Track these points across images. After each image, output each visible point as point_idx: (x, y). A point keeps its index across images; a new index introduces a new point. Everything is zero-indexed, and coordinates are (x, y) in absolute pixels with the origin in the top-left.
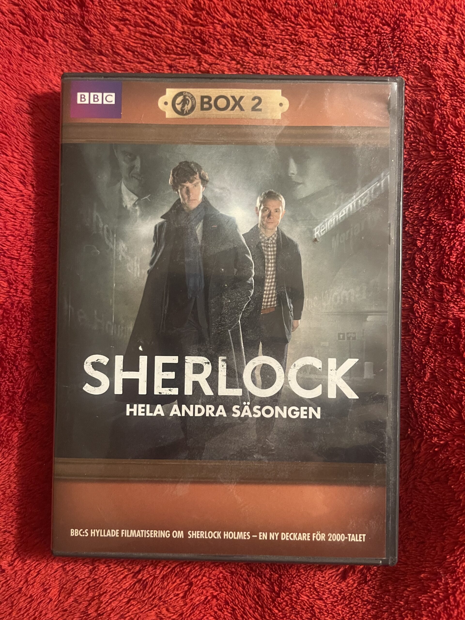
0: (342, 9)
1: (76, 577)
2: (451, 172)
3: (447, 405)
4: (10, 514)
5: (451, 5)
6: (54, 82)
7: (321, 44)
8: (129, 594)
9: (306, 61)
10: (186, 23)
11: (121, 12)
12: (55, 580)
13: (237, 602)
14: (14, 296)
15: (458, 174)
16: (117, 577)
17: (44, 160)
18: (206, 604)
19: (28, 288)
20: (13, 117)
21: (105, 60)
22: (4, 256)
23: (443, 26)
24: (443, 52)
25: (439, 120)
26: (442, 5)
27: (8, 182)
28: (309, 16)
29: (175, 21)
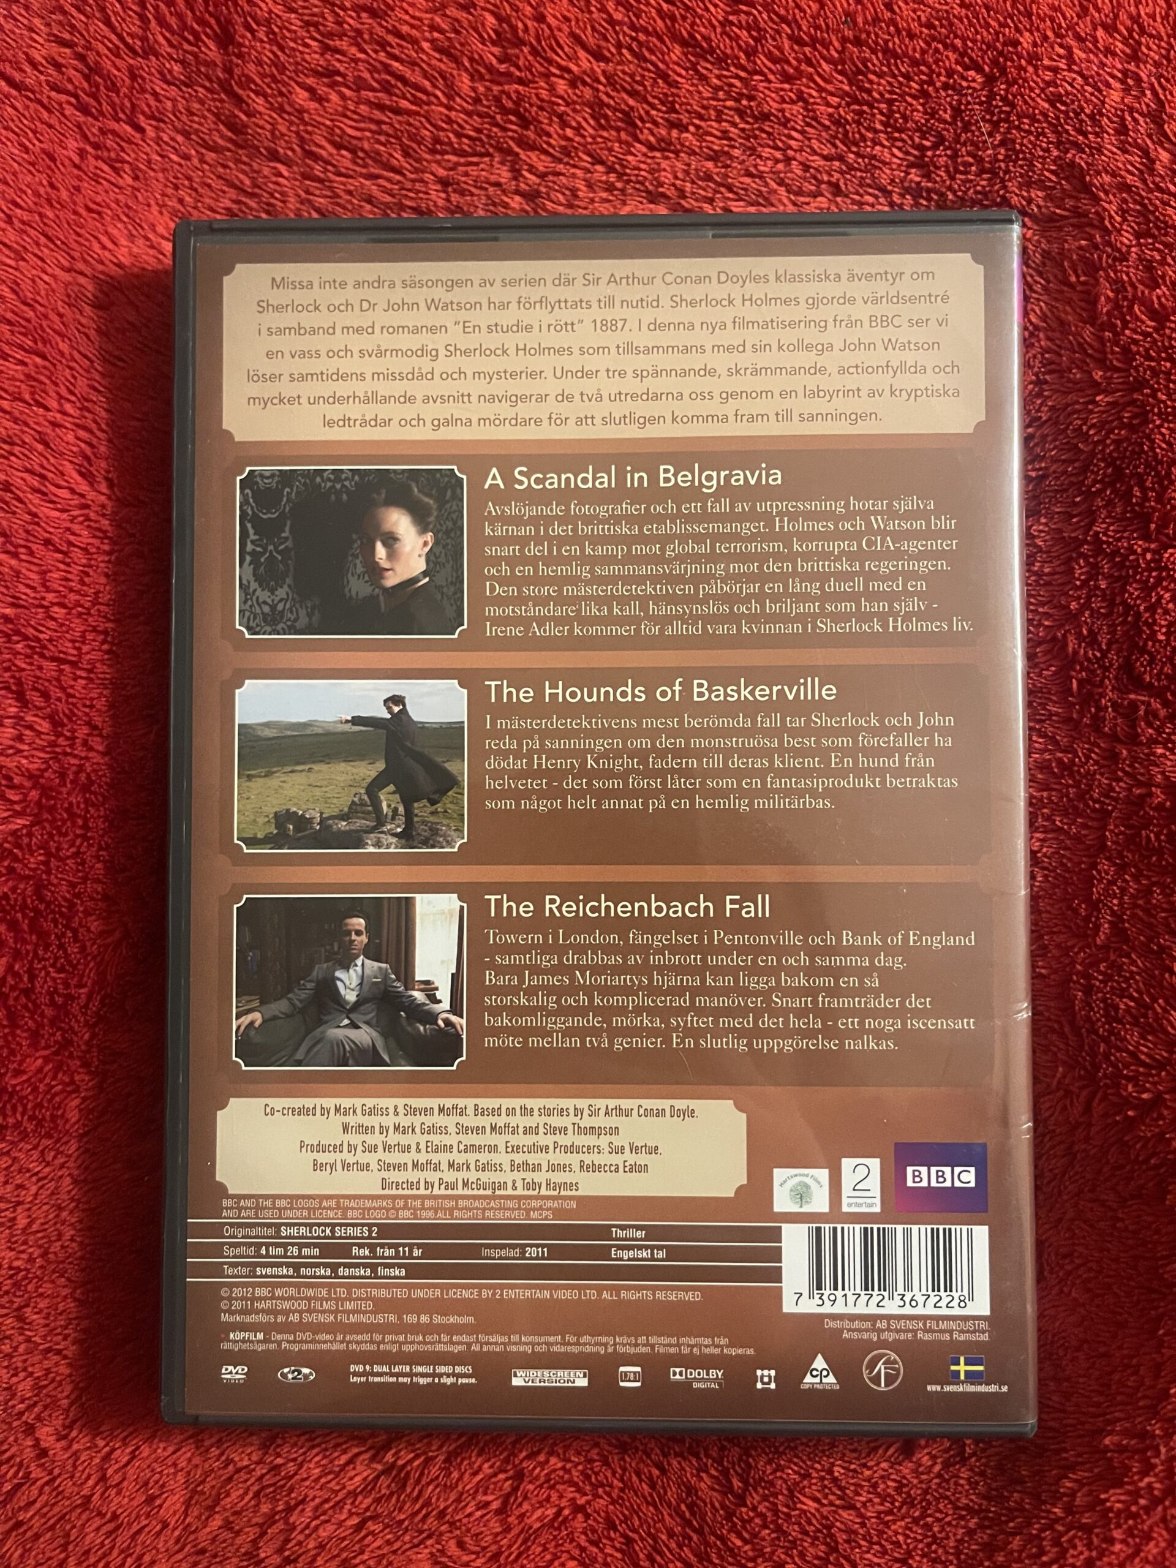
0: (860, 31)
1: (229, 1462)
2: (1146, 422)
3: (1154, 1000)
4: (61, 1307)
5: (1131, 17)
6: (160, 229)
7: (815, 119)
8: (364, 1506)
9: (777, 161)
10: (482, 78)
11: (322, 55)
12: (175, 1474)
13: (637, 1523)
14: (65, 754)
15: (1161, 426)
16: (331, 1462)
17: (139, 420)
18: (559, 1529)
19: (100, 735)
20: (61, 315)
21: (286, 174)
22: (42, 656)
23: (1114, 67)
24: (1114, 129)
25: (1111, 294)
26: (1107, 16)
27: (50, 475)
28: (782, 53)
29: (455, 72)
